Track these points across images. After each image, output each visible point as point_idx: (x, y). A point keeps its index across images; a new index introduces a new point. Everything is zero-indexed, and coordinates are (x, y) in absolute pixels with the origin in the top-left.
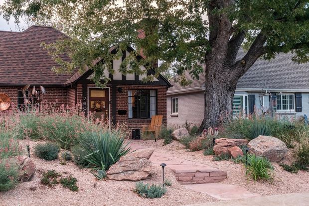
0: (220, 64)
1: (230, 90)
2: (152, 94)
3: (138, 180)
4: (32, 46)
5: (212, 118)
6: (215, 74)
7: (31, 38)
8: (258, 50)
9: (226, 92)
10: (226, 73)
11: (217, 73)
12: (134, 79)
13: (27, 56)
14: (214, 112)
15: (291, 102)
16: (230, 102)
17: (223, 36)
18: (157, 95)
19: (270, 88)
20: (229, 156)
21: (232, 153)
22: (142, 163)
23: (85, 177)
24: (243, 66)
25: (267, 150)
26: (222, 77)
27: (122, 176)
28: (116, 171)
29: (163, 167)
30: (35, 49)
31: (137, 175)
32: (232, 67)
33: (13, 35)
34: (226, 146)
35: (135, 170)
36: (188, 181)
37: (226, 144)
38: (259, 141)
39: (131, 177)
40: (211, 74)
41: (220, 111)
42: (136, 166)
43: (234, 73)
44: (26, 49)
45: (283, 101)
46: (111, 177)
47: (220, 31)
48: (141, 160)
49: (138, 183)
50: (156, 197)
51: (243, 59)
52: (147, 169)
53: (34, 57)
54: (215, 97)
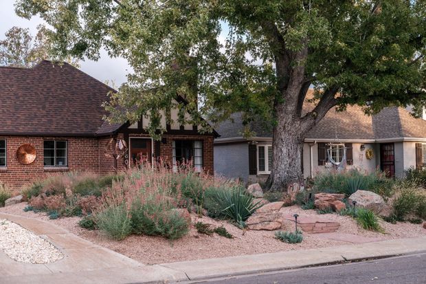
0: (290, 116)
1: (300, 143)
2: (197, 146)
3: (273, 230)
4: (49, 86)
5: (281, 173)
6: (284, 127)
7: (45, 77)
8: (330, 102)
9: (295, 146)
10: (297, 126)
11: (286, 125)
12: (179, 129)
13: (46, 99)
14: (283, 166)
15: (341, 154)
16: (299, 156)
17: (295, 87)
18: (203, 146)
19: (319, 138)
20: (333, 209)
21: (336, 206)
22: (275, 215)
23: (229, 228)
24: (315, 119)
25: (368, 203)
26: (293, 129)
27: (259, 226)
28: (255, 222)
29: (296, 217)
30: (53, 90)
31: (273, 225)
32: (302, 119)
33: (24, 72)
34: (327, 201)
35: (270, 221)
36: (309, 230)
37: (328, 199)
38: (359, 196)
39: (267, 227)
40: (280, 126)
41: (290, 165)
42: (270, 217)
43: (305, 125)
44: (43, 90)
45: (333, 152)
46: (251, 227)
47: (292, 81)
48: (274, 212)
49: (277, 231)
50: (297, 242)
51: (313, 111)
52: (280, 220)
53: (55, 100)
54: (285, 150)
